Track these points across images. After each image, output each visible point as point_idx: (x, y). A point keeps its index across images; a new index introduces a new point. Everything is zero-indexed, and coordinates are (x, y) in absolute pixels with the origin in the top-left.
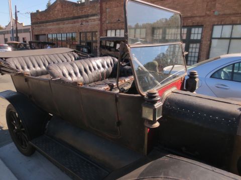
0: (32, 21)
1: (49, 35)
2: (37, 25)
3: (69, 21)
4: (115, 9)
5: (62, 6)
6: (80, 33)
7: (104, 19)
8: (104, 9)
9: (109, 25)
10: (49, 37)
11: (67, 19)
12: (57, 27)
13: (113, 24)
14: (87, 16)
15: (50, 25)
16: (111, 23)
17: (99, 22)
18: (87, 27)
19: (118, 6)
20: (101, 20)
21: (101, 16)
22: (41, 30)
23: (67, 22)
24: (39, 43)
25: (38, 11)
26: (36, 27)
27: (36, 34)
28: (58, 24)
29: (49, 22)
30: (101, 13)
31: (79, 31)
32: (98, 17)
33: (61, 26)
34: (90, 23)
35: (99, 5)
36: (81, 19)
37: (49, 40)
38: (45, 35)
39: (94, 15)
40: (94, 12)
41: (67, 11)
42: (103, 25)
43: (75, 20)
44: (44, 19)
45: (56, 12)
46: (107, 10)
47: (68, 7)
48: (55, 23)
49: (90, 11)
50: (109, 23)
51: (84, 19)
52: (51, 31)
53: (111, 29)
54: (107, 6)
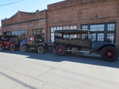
0: (2, 24)
1: (13, 32)
2: (5, 26)
4: (56, 15)
5: (21, 15)
6: (33, 30)
7: (48, 21)
8: (48, 15)
9: (52, 24)
10: (13, 33)
11: (25, 22)
12: (18, 27)
13: (54, 24)
14: (38, 20)
15: (14, 26)
16: (54, 23)
17: (45, 23)
18: (37, 26)
19: (57, 13)
20: (46, 21)
21: (47, 19)
22: (8, 29)
23: (24, 24)
24: (7, 36)
25: (6, 19)
26: (4, 27)
27: (4, 31)
28: (19, 25)
29: (13, 24)
30: (47, 18)
31: (32, 29)
32: (44, 20)
33: (21, 26)
34: (39, 24)
35: (45, 13)
36: (34, 22)
37: (13, 34)
38: (10, 32)
39: (42, 19)
40: (42, 17)
41: (24, 18)
42: (48, 25)
43: (30, 23)
44: (10, 23)
45: (17, 18)
46: (51, 16)
47: (25, 15)
48: (16, 25)
49: (40, 17)
50: (52, 23)
51: (36, 22)
52: (14, 30)
53: (53, 27)
54: (51, 13)
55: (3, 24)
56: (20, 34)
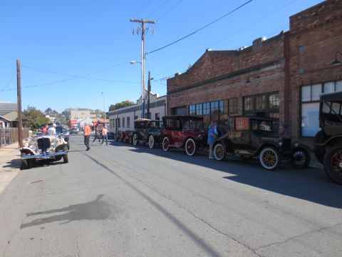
0: (168, 89)
1: (191, 107)
2: (174, 94)
3: (224, 81)
4: (322, 43)
5: (212, 60)
6: (244, 98)
7: (293, 68)
8: (293, 48)
9: (308, 75)
10: (191, 109)
11: (221, 78)
12: (204, 92)
13: (315, 74)
14: (258, 67)
15: (193, 92)
16: (313, 71)
17: (283, 74)
18: (257, 87)
19: (327, 37)
20: (286, 69)
21: (287, 61)
22: (180, 101)
23: (219, 83)
24: (178, 118)
25: (176, 75)
26: (173, 96)
27: (173, 106)
28: (205, 89)
29: (192, 88)
30: (287, 58)
31: (240, 95)
32: (279, 66)
33: (210, 90)
34: (263, 79)
35: (282, 44)
36: (247, 75)
37: (191, 113)
38: (185, 106)
39: (272, 63)
40: (272, 58)
41: (220, 67)
42: (292, 78)
43: (235, 78)
44: (184, 84)
45: (203, 71)
46: (302, 50)
47: (222, 60)
48: (200, 87)
49: (263, 59)
50: (305, 72)
51: (252, 73)
52: (194, 100)
53: (312, 84)
54: (301, 42)
55: (171, 89)
56: (208, 112)
